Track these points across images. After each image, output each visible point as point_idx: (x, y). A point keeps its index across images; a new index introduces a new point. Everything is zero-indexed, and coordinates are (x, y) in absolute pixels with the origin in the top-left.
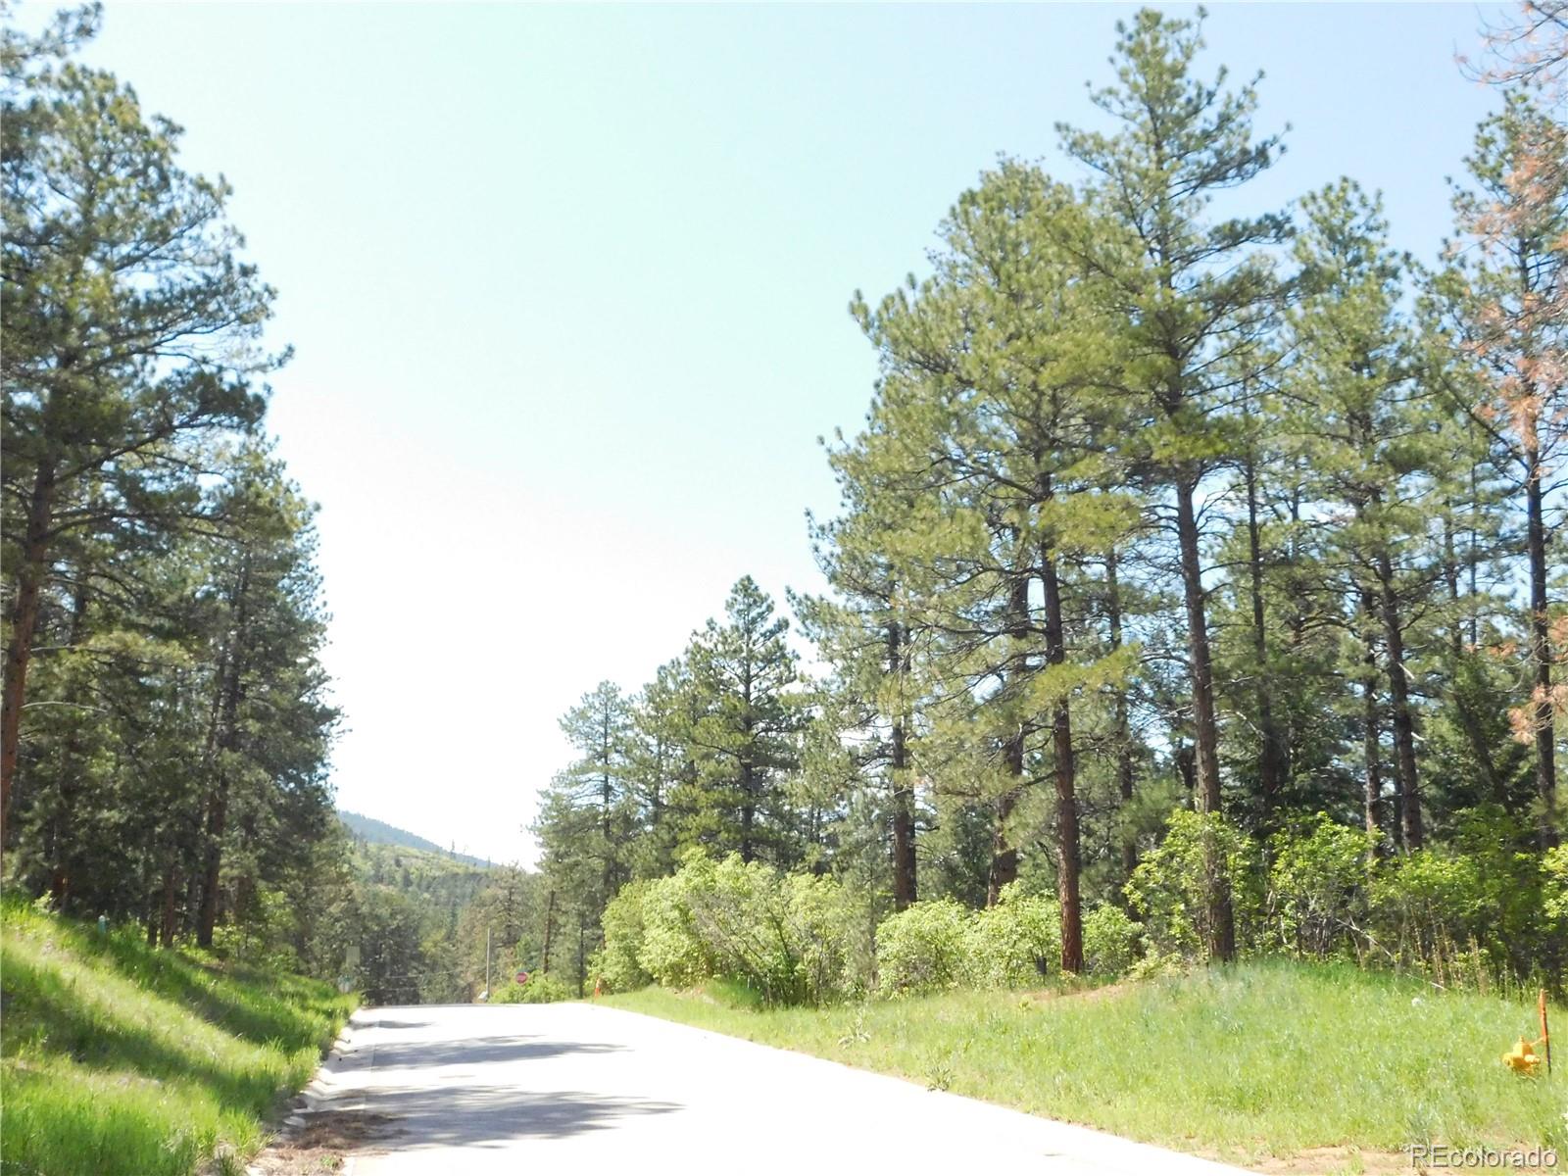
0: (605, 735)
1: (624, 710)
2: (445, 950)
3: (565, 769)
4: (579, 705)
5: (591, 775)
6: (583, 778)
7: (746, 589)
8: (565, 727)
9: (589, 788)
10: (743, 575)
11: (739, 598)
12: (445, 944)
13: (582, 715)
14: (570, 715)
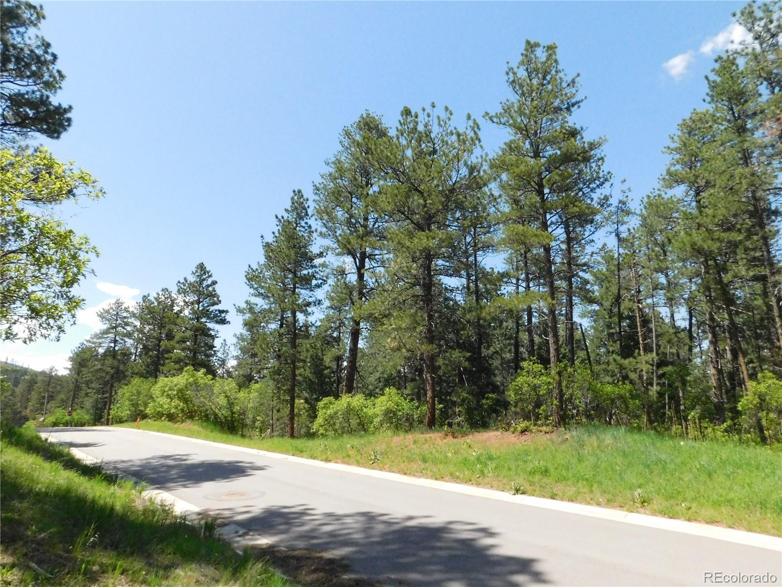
0: (117, 320)
1: (126, 310)
2: (10, 400)
3: (98, 332)
4: (107, 308)
5: (109, 335)
6: (106, 336)
7: (202, 267)
8: (99, 315)
9: (108, 340)
10: (201, 262)
11: (199, 271)
12: (11, 397)
13: (107, 312)
14: (102, 311)
